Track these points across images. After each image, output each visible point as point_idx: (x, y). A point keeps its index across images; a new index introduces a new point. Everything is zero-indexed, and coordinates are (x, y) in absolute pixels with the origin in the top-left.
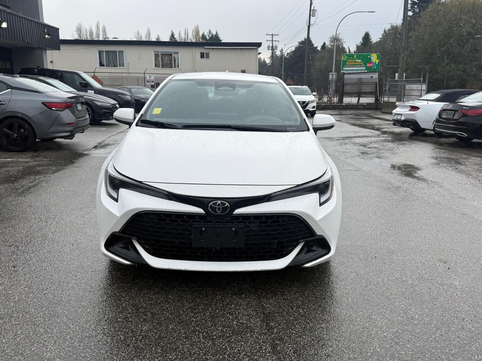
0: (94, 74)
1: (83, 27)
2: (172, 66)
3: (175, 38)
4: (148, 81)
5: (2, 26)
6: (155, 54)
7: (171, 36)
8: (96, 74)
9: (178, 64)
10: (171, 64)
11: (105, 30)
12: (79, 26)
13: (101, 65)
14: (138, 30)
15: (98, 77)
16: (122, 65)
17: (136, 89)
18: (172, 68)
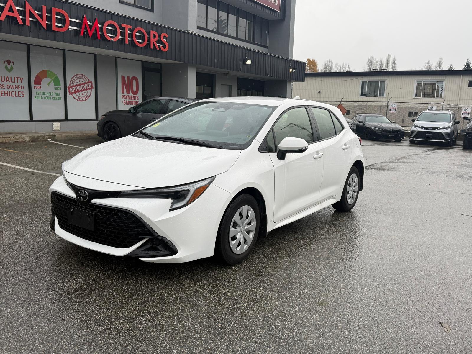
0: (341, 103)
1: (375, 60)
2: (434, 96)
3: (471, 67)
4: (390, 109)
5: (246, 63)
6: (417, 83)
7: (466, 65)
8: (342, 103)
9: (442, 93)
10: (433, 93)
11: (395, 62)
12: (371, 58)
13: (363, 95)
14: (429, 60)
15: (343, 106)
16: (382, 95)
17: (371, 117)
18: (434, 97)
